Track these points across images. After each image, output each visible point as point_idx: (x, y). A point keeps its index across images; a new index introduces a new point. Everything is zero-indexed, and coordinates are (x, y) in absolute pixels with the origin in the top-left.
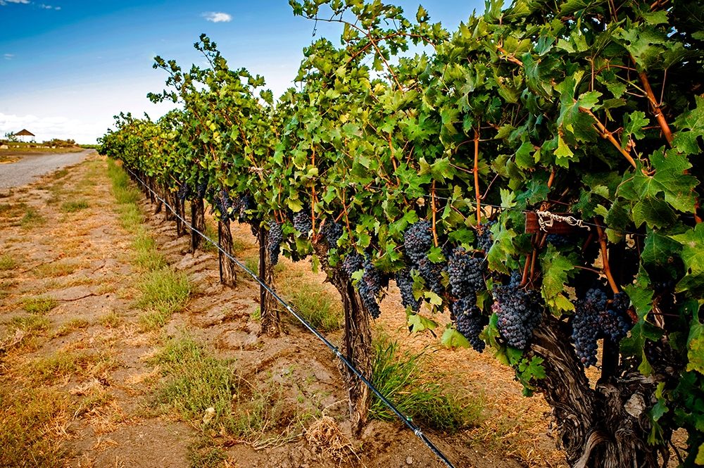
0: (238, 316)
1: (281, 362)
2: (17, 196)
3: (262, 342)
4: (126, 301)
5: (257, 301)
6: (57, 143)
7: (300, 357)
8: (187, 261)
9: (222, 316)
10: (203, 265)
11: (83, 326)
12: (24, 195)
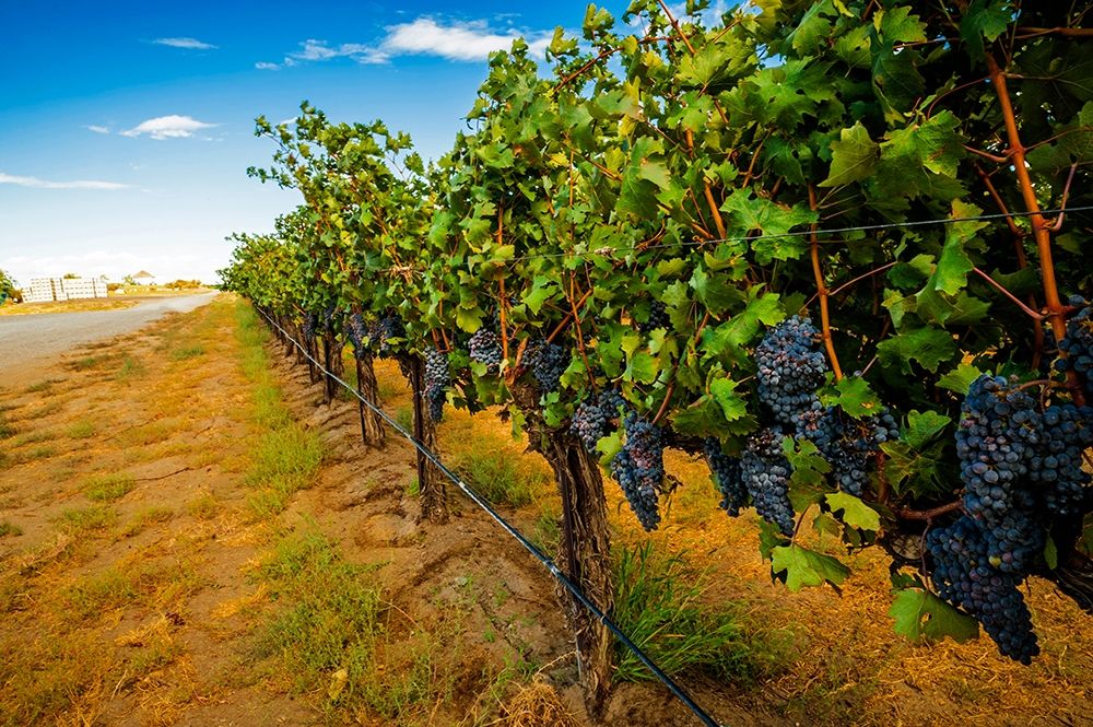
0: (388, 491)
1: (453, 564)
2: (121, 344)
3: (423, 532)
4: (233, 476)
5: (414, 466)
6: (179, 284)
7: (481, 555)
8: (321, 414)
9: (365, 492)
10: (342, 419)
11: (163, 518)
12: (131, 343)
